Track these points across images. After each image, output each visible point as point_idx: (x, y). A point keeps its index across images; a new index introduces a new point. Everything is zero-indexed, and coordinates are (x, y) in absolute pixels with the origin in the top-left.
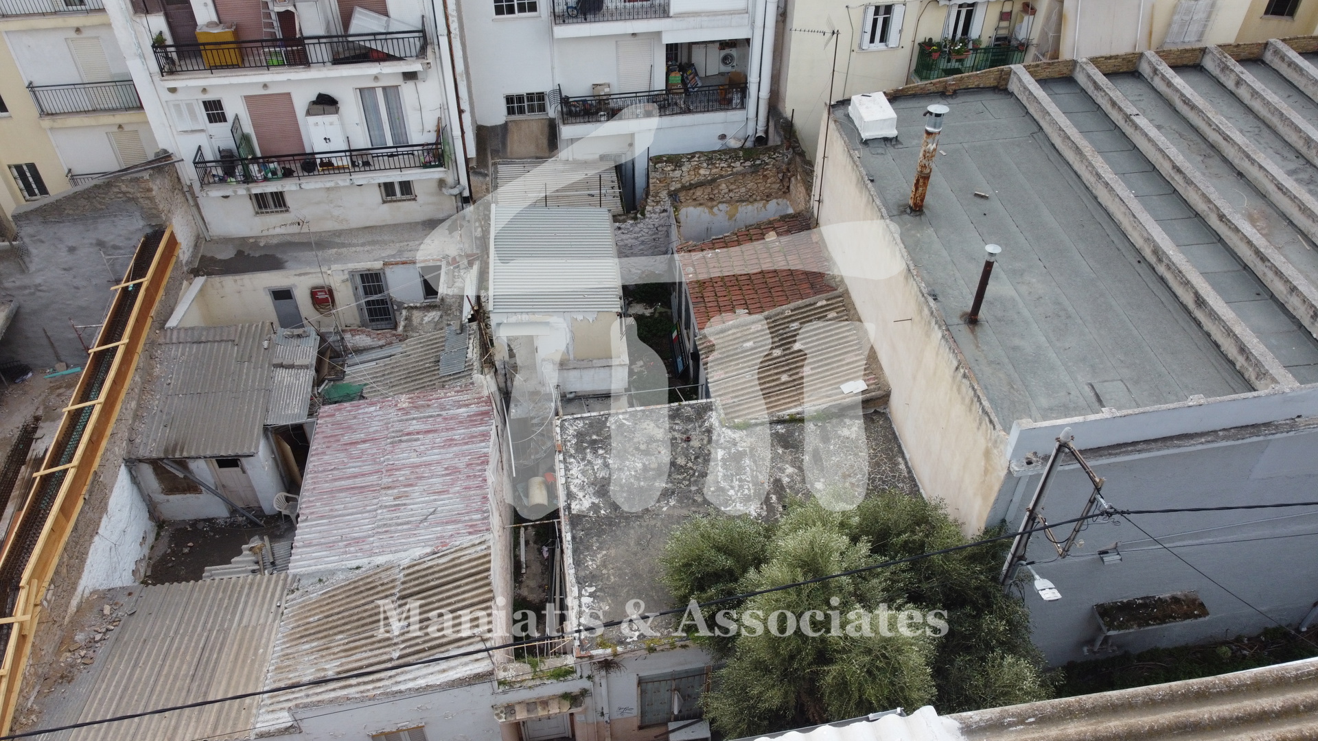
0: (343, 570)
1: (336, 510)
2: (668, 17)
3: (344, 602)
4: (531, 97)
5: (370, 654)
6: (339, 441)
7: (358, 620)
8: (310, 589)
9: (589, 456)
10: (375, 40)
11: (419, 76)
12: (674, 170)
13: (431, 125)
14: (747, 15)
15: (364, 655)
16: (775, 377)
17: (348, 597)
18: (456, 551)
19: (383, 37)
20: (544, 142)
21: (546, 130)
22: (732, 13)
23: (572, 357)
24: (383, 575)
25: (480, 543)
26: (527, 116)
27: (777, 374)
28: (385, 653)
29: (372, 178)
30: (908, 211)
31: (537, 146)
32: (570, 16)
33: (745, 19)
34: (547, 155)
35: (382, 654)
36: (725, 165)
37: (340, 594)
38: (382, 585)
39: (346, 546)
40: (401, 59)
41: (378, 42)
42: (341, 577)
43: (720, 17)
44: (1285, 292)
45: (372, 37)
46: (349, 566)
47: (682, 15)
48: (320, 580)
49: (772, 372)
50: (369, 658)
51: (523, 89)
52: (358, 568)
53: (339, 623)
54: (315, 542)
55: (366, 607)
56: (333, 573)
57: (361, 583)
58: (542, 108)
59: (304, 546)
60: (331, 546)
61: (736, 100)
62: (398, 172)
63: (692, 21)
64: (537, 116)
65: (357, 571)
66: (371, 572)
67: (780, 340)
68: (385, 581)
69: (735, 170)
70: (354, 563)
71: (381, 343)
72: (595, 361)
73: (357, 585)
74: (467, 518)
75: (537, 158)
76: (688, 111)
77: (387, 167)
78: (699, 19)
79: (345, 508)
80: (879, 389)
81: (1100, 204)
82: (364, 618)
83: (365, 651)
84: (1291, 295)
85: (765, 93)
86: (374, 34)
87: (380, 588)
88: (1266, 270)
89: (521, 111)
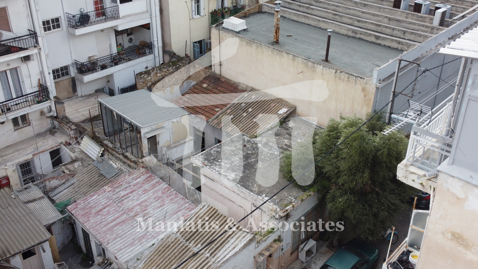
0: (147, 249)
1: (119, 234)
2: (119, 18)
3: (159, 259)
4: (62, 69)
5: (195, 263)
6: (91, 213)
7: (175, 258)
8: (135, 265)
9: (217, 163)
10: (15, 41)
11: (31, 58)
12: (148, 77)
13: (35, 83)
14: (148, 13)
15: (193, 264)
16: (252, 121)
17: (159, 255)
18: (195, 215)
19: (18, 39)
20: (71, 89)
21: (71, 83)
22: (142, 13)
23: (172, 142)
24: (169, 240)
25: (203, 207)
26: (62, 78)
27: (251, 120)
28: (202, 258)
29: (17, 114)
30: (275, 43)
31: (68, 92)
32: (77, 26)
33: (148, 15)
34: (72, 96)
35: (201, 259)
36: (166, 70)
37: (154, 257)
38: (172, 243)
39: (139, 241)
40: (27, 49)
41: (16, 42)
42: (147, 253)
43: (138, 16)
44: (391, 31)
45: (13, 40)
46: (149, 246)
47: (124, 17)
48: (138, 259)
49: (248, 121)
50: (197, 263)
51: (58, 66)
52: (153, 245)
53: (167, 263)
54: (122, 247)
55: (174, 252)
56: (142, 253)
57: (161, 248)
58: (67, 74)
59: (118, 252)
60: (132, 244)
61: (147, 51)
62: (28, 108)
63: (129, 19)
64: (66, 77)
65: (154, 246)
66: (161, 243)
67: (242, 111)
68: (173, 240)
69: (170, 71)
70: (151, 244)
71: (63, 181)
72: (180, 142)
73: (159, 249)
74: (183, 207)
75: (68, 98)
76: (130, 60)
77: (23, 106)
78: (131, 17)
79: (123, 231)
80: (292, 108)
81: (323, 29)
82: (177, 256)
83: (192, 263)
84: (393, 31)
85: (160, 44)
86: (14, 38)
87: (172, 245)
88: (382, 29)
89: (59, 77)
